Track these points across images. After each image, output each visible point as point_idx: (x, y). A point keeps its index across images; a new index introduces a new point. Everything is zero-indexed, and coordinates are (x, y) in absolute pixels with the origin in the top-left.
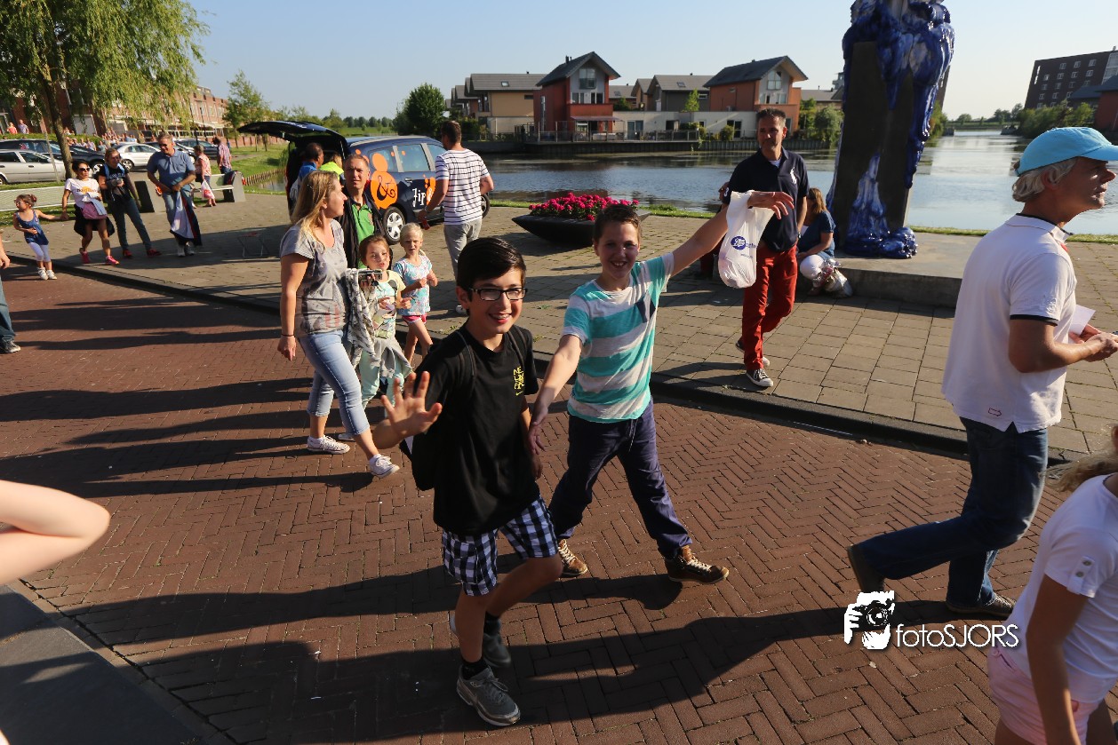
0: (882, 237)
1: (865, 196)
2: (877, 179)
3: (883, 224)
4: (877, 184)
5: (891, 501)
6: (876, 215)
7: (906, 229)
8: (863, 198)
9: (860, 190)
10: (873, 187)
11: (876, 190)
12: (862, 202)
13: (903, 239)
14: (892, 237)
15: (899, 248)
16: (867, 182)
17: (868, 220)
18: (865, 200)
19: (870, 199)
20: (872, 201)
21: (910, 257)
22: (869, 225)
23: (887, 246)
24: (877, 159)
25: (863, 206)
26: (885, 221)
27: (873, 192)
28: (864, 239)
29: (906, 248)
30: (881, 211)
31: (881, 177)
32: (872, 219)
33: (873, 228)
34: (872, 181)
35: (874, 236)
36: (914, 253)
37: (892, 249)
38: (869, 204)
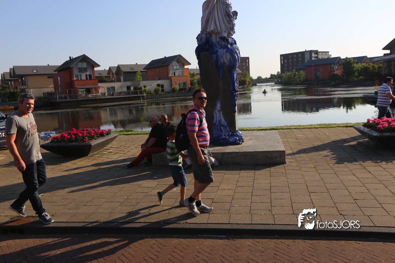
0: (228, 135)
1: (217, 118)
2: (221, 110)
3: (228, 130)
4: (221, 112)
6: (223, 126)
7: (237, 131)
8: (217, 119)
9: (215, 115)
10: (220, 113)
11: (222, 115)
12: (216, 121)
13: (237, 136)
14: (232, 135)
15: (237, 140)
16: (217, 112)
17: (221, 129)
20: (221, 120)
21: (242, 144)
22: (221, 131)
23: (231, 140)
24: (219, 101)
25: (218, 123)
26: (228, 128)
27: (220, 116)
28: (221, 138)
29: (239, 140)
30: (226, 124)
31: (223, 109)
33: (224, 132)
34: (219, 111)
35: (225, 135)
36: (243, 142)
37: (233, 141)
38: (220, 121)
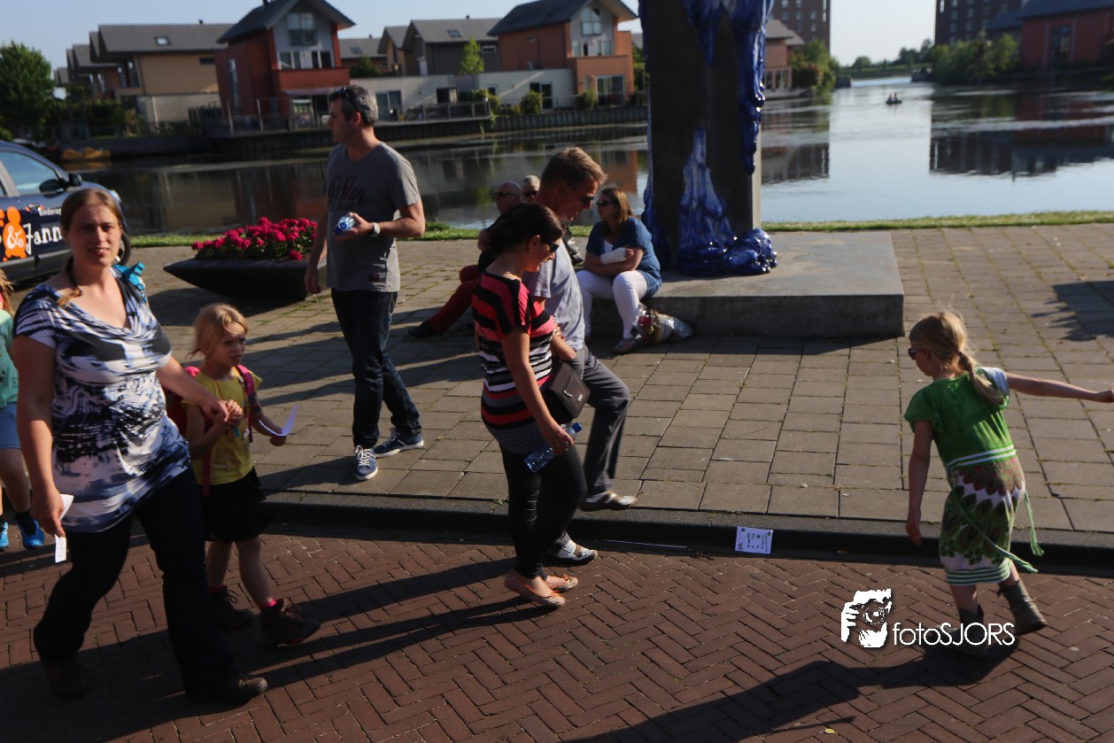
0: (726, 245)
1: (695, 189)
2: (708, 163)
3: (726, 228)
4: (708, 171)
5: (734, 639)
6: (713, 214)
7: (757, 231)
8: (692, 193)
9: (687, 181)
10: (703, 175)
11: (708, 179)
12: (692, 198)
13: (756, 247)
14: (740, 245)
15: (752, 259)
16: (695, 170)
17: (704, 224)
18: (696, 195)
19: (701, 193)
20: (705, 195)
21: (767, 272)
22: (706, 230)
23: (736, 259)
24: (701, 136)
25: (695, 204)
26: (727, 222)
27: (704, 183)
28: (703, 251)
29: (761, 259)
30: (720, 209)
31: (711, 161)
32: (709, 221)
33: (713, 234)
34: (701, 167)
35: (715, 245)
36: (773, 265)
37: (742, 261)
38: (702, 200)
